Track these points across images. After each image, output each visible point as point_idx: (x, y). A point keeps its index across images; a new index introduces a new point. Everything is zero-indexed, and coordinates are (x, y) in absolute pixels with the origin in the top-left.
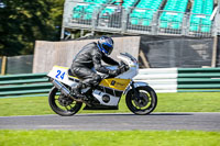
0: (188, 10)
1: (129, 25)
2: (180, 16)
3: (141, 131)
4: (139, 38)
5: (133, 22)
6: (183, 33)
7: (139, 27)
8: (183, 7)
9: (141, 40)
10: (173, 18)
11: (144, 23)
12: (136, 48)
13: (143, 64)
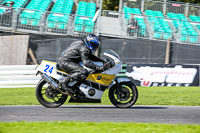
0: (73, 12)
1: (18, 25)
2: (66, 18)
3: (26, 122)
4: (28, 37)
5: (23, 21)
6: (69, 33)
7: (28, 27)
8: (69, 10)
9: (30, 38)
10: (60, 19)
11: (33, 23)
12: (25, 46)
13: (32, 61)
